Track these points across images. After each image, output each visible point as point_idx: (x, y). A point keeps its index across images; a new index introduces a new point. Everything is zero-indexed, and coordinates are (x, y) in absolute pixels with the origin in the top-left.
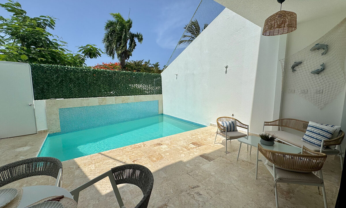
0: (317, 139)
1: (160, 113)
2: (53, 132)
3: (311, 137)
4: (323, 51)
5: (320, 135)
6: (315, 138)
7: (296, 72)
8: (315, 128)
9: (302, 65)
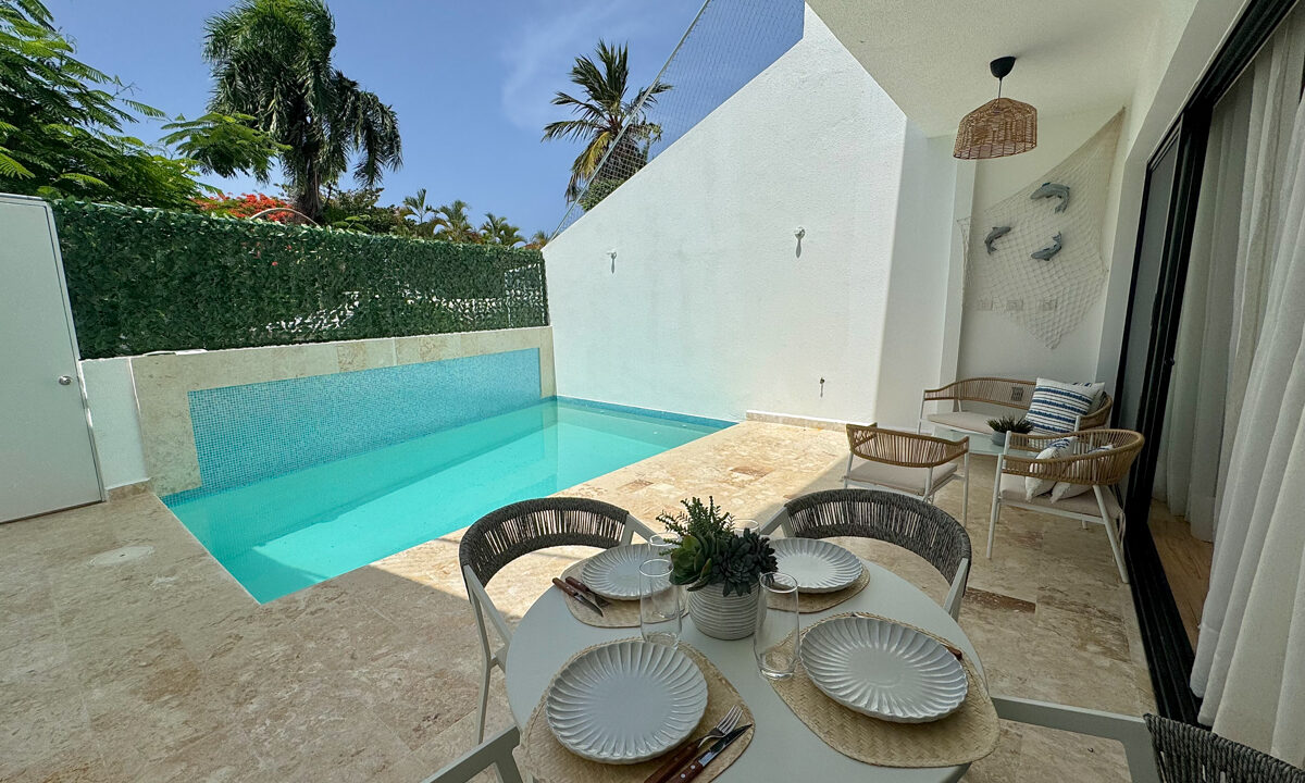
0: (1061, 418)
1: (546, 393)
2: (173, 489)
3: (1045, 415)
4: (1059, 202)
5: (1066, 407)
6: (1055, 417)
7: (996, 254)
8: (1054, 392)
9: (1010, 236)
